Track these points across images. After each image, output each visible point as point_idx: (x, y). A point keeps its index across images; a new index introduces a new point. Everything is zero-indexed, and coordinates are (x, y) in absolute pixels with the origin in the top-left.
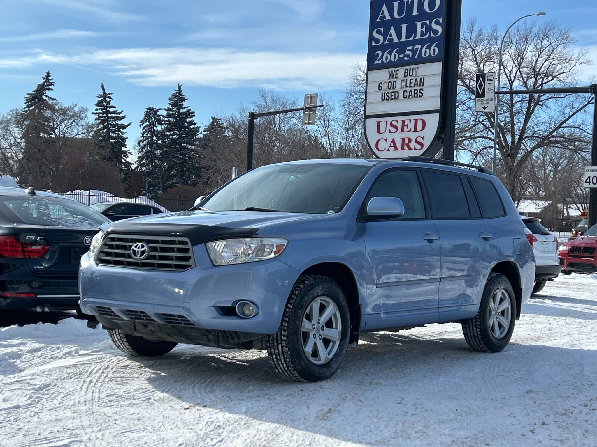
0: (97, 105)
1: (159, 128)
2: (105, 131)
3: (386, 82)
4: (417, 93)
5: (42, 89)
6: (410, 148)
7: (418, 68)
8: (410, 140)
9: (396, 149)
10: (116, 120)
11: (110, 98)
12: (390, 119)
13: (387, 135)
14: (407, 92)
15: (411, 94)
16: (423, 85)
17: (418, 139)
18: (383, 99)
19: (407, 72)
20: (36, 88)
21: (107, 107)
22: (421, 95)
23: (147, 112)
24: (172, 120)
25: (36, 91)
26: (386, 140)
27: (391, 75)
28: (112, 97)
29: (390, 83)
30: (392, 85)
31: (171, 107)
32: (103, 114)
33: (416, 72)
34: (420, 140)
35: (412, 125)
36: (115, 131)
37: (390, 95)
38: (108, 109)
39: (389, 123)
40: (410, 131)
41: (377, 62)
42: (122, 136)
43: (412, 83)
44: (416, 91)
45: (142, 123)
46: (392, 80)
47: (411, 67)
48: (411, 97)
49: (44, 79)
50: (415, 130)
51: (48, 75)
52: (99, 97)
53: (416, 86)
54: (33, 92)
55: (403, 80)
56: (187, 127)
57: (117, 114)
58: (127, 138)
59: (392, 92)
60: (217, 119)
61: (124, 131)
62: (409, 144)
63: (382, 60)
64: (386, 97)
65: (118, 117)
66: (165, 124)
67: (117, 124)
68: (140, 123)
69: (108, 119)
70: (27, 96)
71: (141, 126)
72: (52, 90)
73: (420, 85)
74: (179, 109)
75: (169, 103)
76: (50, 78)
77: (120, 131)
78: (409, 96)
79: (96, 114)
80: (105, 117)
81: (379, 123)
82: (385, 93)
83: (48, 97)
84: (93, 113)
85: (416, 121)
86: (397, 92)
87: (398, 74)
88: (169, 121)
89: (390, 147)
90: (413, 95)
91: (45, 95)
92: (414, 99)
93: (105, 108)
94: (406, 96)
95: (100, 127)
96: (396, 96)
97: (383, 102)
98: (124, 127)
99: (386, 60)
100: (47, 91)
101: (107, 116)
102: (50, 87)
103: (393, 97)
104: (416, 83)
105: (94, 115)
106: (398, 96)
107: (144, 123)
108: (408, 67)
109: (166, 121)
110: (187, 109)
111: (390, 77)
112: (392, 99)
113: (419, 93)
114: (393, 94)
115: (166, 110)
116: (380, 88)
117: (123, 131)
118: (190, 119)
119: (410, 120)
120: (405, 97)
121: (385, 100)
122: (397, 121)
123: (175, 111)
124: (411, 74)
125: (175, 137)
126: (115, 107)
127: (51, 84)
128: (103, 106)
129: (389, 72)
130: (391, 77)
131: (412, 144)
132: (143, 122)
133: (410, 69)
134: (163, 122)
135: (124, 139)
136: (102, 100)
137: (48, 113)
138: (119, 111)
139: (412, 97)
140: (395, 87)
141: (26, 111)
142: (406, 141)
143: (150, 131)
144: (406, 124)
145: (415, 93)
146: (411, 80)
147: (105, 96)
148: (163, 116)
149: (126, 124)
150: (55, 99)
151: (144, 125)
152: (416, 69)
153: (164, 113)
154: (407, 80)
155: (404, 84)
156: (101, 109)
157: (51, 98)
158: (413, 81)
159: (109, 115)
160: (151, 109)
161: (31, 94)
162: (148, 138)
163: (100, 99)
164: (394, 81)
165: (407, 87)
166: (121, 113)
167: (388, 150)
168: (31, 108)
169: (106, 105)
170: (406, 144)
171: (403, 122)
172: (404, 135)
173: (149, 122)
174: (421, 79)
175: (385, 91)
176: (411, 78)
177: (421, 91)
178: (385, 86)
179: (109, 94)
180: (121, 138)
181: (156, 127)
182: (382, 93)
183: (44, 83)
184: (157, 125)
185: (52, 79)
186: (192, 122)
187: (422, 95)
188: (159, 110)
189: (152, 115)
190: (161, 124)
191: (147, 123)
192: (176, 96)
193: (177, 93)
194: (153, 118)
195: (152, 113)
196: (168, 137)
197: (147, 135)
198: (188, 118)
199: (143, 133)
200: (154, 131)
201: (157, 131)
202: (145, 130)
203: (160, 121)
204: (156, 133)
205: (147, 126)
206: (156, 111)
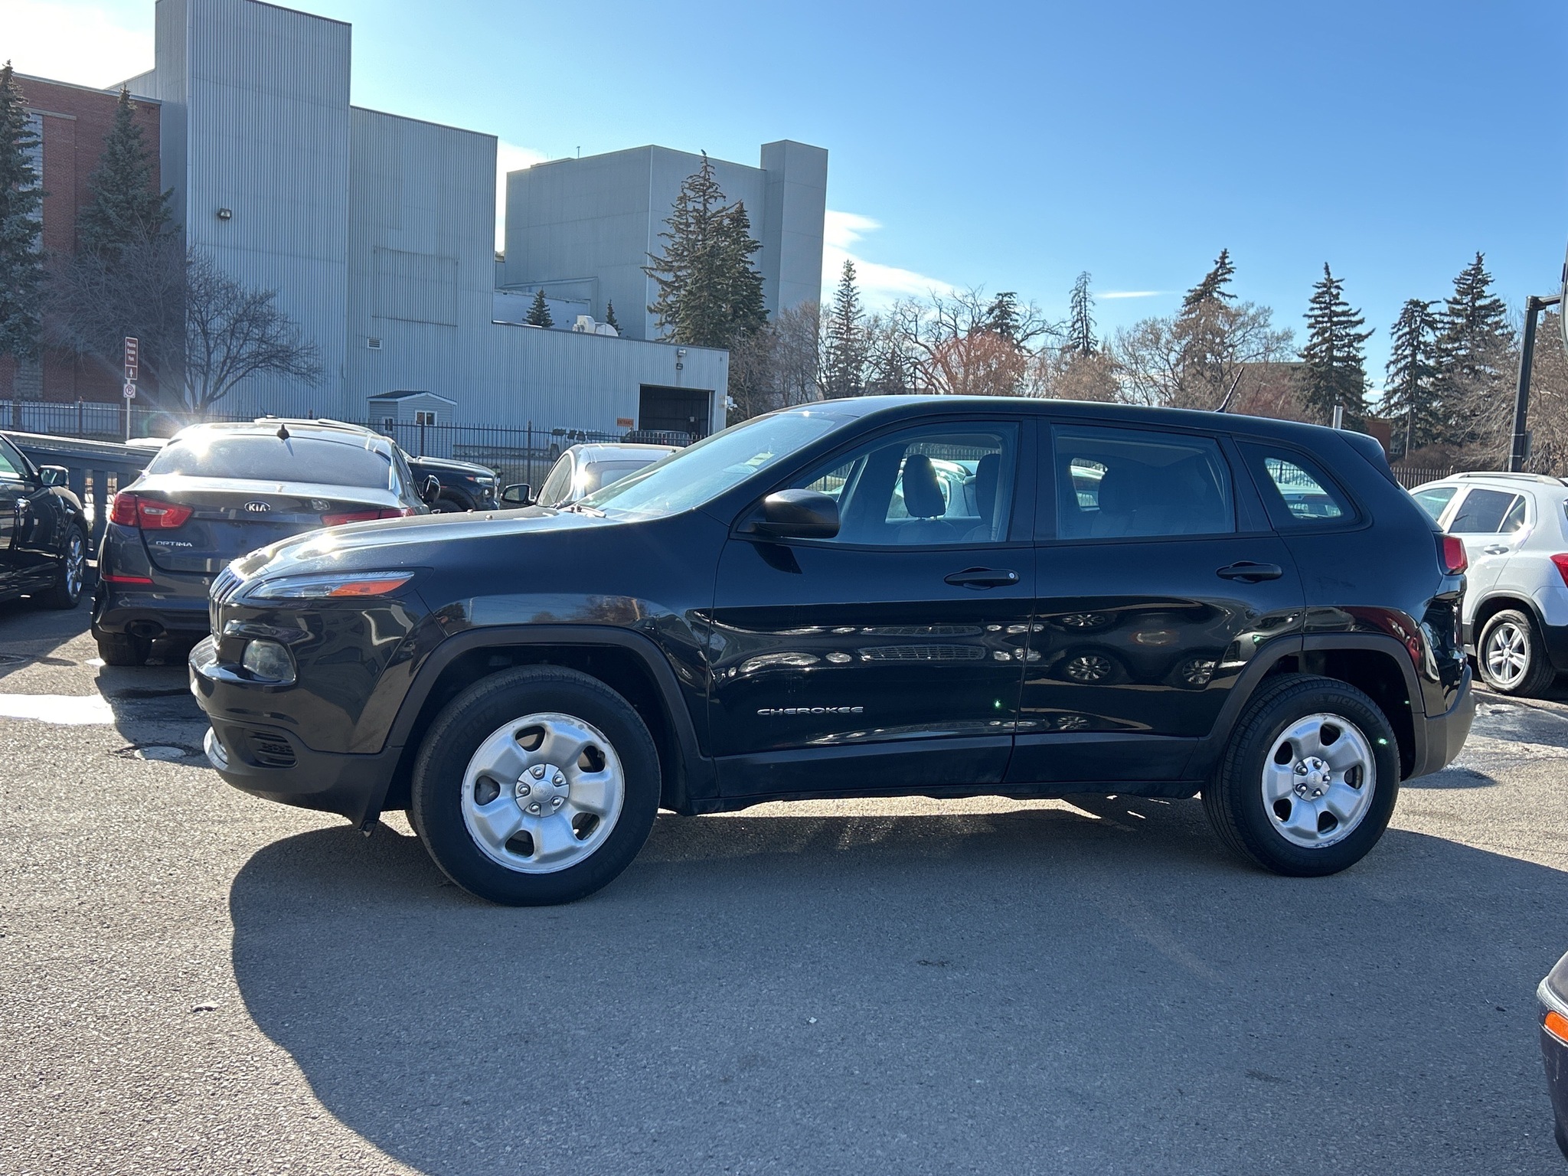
0: (1313, 301)
1: (1429, 337)
2: (1324, 347)
5: (1213, 280)
10: (1345, 328)
11: (1338, 287)
20: (1202, 280)
21: (1332, 305)
23: (1406, 310)
24: (1459, 320)
25: (1204, 285)
28: (1342, 286)
31: (1458, 297)
32: (1323, 317)
36: (1344, 346)
38: (1333, 308)
42: (1355, 356)
45: (1396, 330)
49: (1217, 263)
51: (1224, 255)
52: (1319, 288)
54: (1198, 288)
56: (1489, 333)
57: (1349, 315)
58: (1365, 358)
61: (1361, 345)
65: (1351, 322)
66: (1444, 329)
67: (1348, 335)
68: (1394, 328)
69: (1331, 326)
70: (1188, 295)
71: (1393, 334)
72: (1230, 280)
74: (1473, 300)
75: (1457, 290)
76: (1227, 261)
77: (1352, 346)
79: (1310, 317)
80: (1326, 322)
83: (1223, 294)
84: (1305, 316)
88: (1453, 323)
91: (1218, 292)
93: (1328, 306)
95: (1315, 340)
98: (1360, 338)
100: (1222, 283)
101: (1330, 321)
102: (1227, 276)
105: (1306, 319)
107: (1399, 329)
109: (1448, 323)
110: (1493, 299)
115: (1448, 302)
117: (1359, 345)
118: (1497, 319)
123: (1467, 304)
125: (1462, 352)
126: (1347, 304)
127: (1230, 271)
128: (1325, 302)
132: (1397, 326)
134: (1440, 325)
135: (1359, 361)
136: (1323, 293)
137: (1221, 323)
138: (1352, 312)
141: (1186, 320)
143: (1412, 345)
147: (1329, 284)
148: (1441, 314)
149: (1364, 333)
150: (1235, 296)
151: (1400, 333)
153: (1444, 308)
156: (1321, 309)
157: (1228, 296)
159: (1335, 319)
160: (1416, 303)
161: (1196, 290)
162: (1406, 357)
163: (1320, 290)
166: (1356, 314)
168: (1194, 315)
169: (1331, 300)
173: (1410, 326)
179: (1338, 281)
180: (1354, 359)
181: (1423, 336)
183: (1217, 270)
184: (1425, 334)
185: (1231, 263)
186: (1498, 323)
188: (1433, 302)
189: (1416, 314)
190: (1434, 329)
191: (1407, 329)
192: (1470, 275)
193: (1473, 269)
194: (1418, 319)
195: (1417, 311)
196: (1448, 352)
197: (1404, 351)
198: (1491, 316)
199: (1397, 348)
200: (1419, 343)
201: (1426, 344)
202: (1400, 342)
203: (1432, 325)
204: (1422, 347)
205: (1405, 334)
206: (1425, 306)
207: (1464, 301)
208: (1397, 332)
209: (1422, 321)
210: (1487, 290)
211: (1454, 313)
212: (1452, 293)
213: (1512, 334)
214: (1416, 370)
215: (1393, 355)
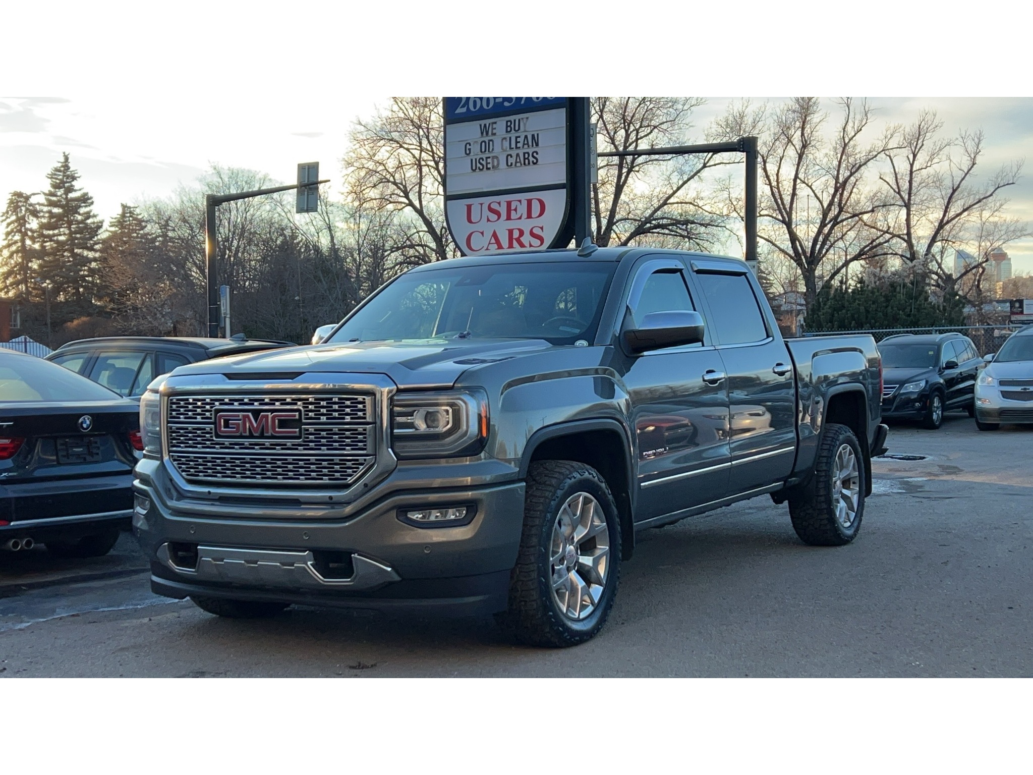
1: (34, 224)
3: (476, 142)
4: (528, 159)
6: (522, 245)
7: (527, 118)
8: (522, 233)
9: (500, 247)
12: (487, 200)
13: (483, 226)
14: (511, 157)
15: (518, 160)
16: (537, 145)
17: (535, 231)
18: (474, 168)
19: (510, 126)
22: (535, 161)
23: (11, 200)
24: (56, 210)
26: (482, 233)
27: (484, 131)
29: (483, 144)
30: (486, 146)
31: (53, 190)
33: (525, 125)
34: (537, 231)
35: (523, 209)
37: (484, 163)
39: (485, 207)
40: (520, 218)
41: (459, 111)
43: (519, 142)
44: (526, 156)
45: (4, 218)
46: (486, 139)
47: (517, 117)
48: (518, 164)
50: (529, 216)
53: (526, 146)
55: (505, 138)
56: (82, 222)
59: (487, 158)
60: (130, 208)
62: (521, 238)
63: (468, 106)
64: (478, 165)
66: (43, 217)
68: (2, 216)
73: (533, 146)
74: (66, 193)
75: (50, 184)
78: (516, 162)
81: (469, 207)
82: (476, 159)
85: (529, 202)
86: (497, 157)
87: (495, 129)
88: (50, 212)
89: (490, 243)
90: (522, 162)
92: (524, 167)
94: (512, 164)
96: (495, 164)
97: (474, 173)
99: (475, 107)
103: (489, 166)
104: (526, 142)
106: (498, 164)
107: (7, 218)
108: (512, 118)
109: (47, 212)
110: (81, 192)
111: (482, 133)
112: (488, 169)
113: (531, 159)
114: (489, 160)
115: (45, 194)
116: (468, 152)
118: (87, 209)
119: (520, 201)
120: (509, 164)
121: (478, 170)
122: (499, 203)
123: (61, 196)
124: (517, 129)
125: (62, 238)
129: (481, 125)
130: (485, 133)
131: (526, 239)
132: (5, 215)
133: (515, 121)
134: (42, 214)
139: (521, 165)
140: (493, 150)
142: (516, 234)
143: (20, 231)
144: (513, 207)
145: (525, 159)
146: (516, 138)
148: (39, 204)
151: (9, 221)
152: (525, 120)
153: (42, 199)
154: (510, 138)
155: (506, 144)
158: (521, 140)
160: (19, 194)
162: (17, 242)
164: (490, 141)
165: (511, 148)
167: (487, 249)
170: (516, 239)
171: (509, 204)
172: (511, 225)
173: (17, 215)
174: (533, 136)
175: (476, 157)
176: (517, 135)
177: (535, 154)
178: (475, 149)
181: (29, 223)
182: (472, 160)
184: (30, 221)
186: (88, 213)
187: (537, 161)
188: (34, 194)
189: (20, 204)
190: (37, 217)
191: (14, 218)
192: (60, 171)
193: (62, 166)
194: (23, 208)
195: (21, 201)
196: (51, 239)
197: (13, 236)
198: (82, 207)
199: (8, 234)
200: (27, 229)
201: (31, 230)
202: (9, 229)
203: (35, 213)
204: (30, 233)
205: (12, 222)
206: (27, 198)
207: (59, 194)
208: (5, 220)
209: (27, 209)
210: (76, 184)
211: (51, 204)
212: (47, 187)
213: (102, 222)
214: (28, 254)
215: (4, 240)
